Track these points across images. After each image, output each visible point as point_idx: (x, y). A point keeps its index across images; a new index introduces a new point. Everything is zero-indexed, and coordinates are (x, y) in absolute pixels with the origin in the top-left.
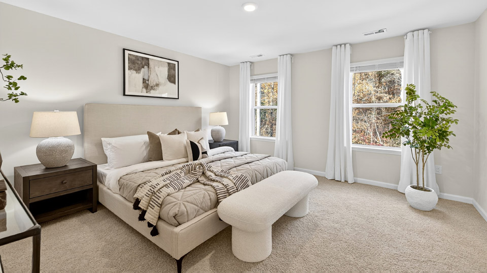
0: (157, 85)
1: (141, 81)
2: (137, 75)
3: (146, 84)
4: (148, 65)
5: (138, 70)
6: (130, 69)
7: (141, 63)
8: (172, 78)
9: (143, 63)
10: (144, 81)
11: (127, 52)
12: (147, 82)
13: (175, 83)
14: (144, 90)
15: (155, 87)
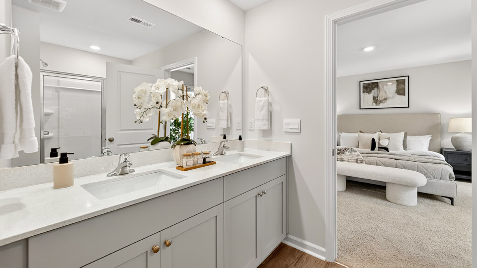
0: (385, 99)
1: (372, 98)
2: (369, 95)
3: (376, 100)
4: (377, 86)
5: (369, 92)
6: (364, 92)
7: (372, 87)
8: (400, 91)
9: (374, 87)
10: (374, 98)
11: (362, 83)
12: (376, 98)
13: (405, 95)
14: (374, 104)
15: (384, 101)
